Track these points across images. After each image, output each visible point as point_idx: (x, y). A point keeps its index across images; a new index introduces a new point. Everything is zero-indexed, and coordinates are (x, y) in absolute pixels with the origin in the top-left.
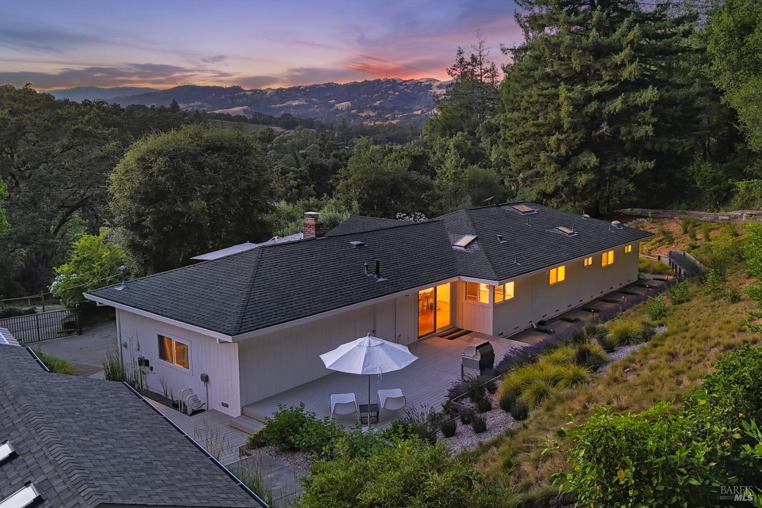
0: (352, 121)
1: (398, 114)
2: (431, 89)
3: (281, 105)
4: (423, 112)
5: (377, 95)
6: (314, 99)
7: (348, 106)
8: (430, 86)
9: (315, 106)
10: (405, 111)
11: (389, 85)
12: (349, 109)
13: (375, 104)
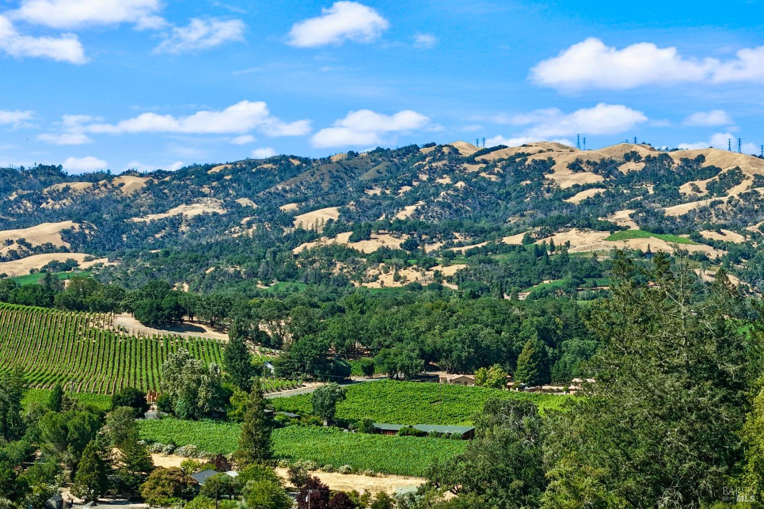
2: (552, 172)
3: (156, 217)
5: (407, 188)
6: (244, 202)
7: (331, 221)
8: (547, 166)
9: (245, 220)
11: (440, 164)
12: (331, 230)
13: (401, 215)
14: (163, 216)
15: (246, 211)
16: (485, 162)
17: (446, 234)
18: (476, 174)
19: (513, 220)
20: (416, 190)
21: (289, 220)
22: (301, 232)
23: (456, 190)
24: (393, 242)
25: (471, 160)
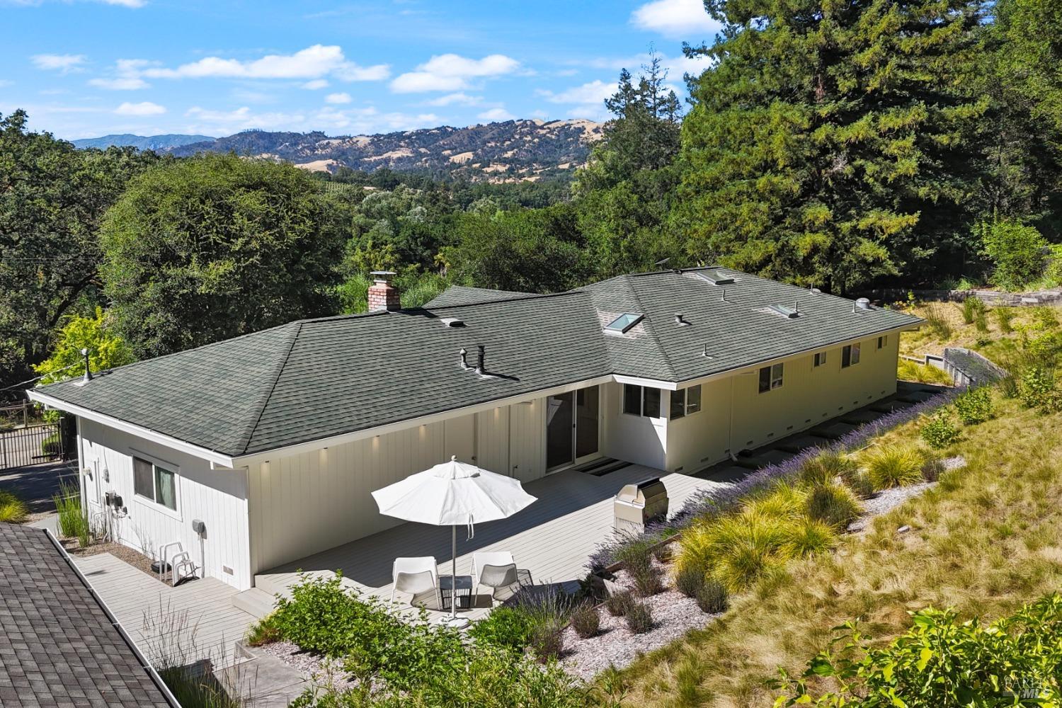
0: (474, 178)
1: (536, 169)
2: (584, 134)
3: (376, 158)
4: (572, 166)
5: (508, 143)
6: (423, 150)
7: (469, 159)
8: (582, 130)
9: (423, 159)
10: (548, 164)
11: (526, 129)
12: (470, 163)
13: (506, 156)
14: (380, 157)
15: (425, 155)
16: (549, 128)
17: (529, 164)
18: (544, 135)
19: (563, 159)
20: (513, 143)
21: (447, 158)
22: (454, 163)
23: (534, 143)
24: (501, 168)
25: (542, 128)
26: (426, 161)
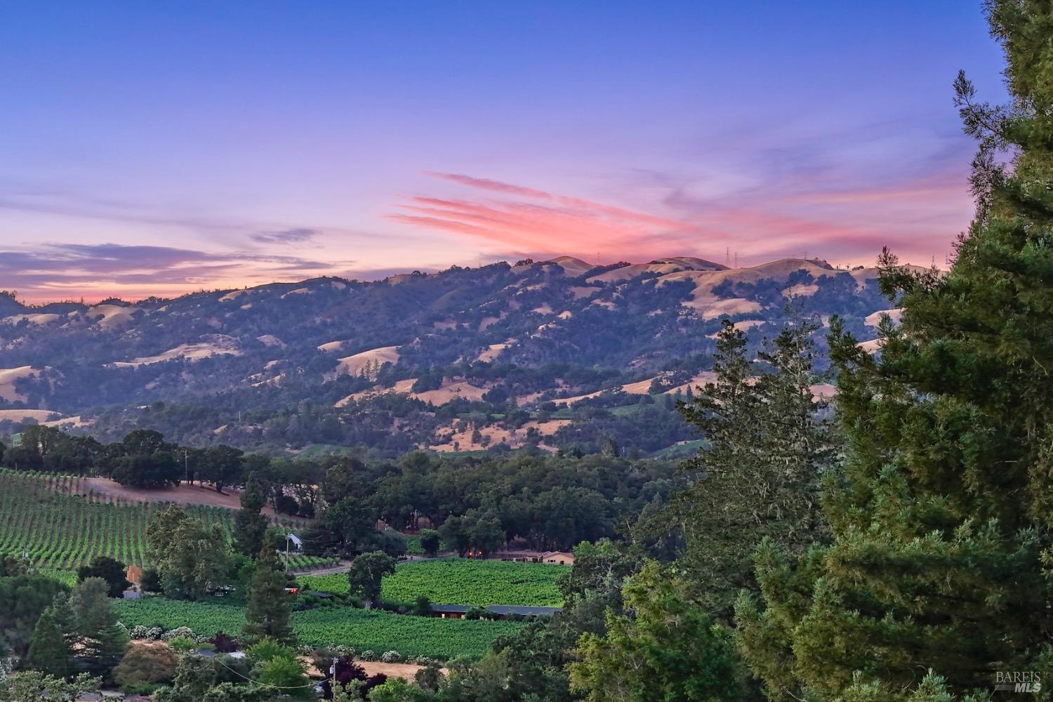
0: (397, 422)
1: (565, 395)
2: (691, 298)
3: (147, 361)
4: (657, 388)
5: (493, 321)
6: (267, 339)
7: (387, 364)
8: (685, 289)
9: (269, 365)
10: (594, 381)
11: (538, 287)
12: (389, 376)
13: (484, 357)
14: (156, 359)
15: (272, 353)
16: (598, 284)
17: (543, 382)
18: (588, 301)
19: (638, 363)
20: (504, 324)
21: (331, 362)
22: (346, 378)
23: (560, 322)
24: (474, 394)
25: (580, 282)
26: (276, 370)
